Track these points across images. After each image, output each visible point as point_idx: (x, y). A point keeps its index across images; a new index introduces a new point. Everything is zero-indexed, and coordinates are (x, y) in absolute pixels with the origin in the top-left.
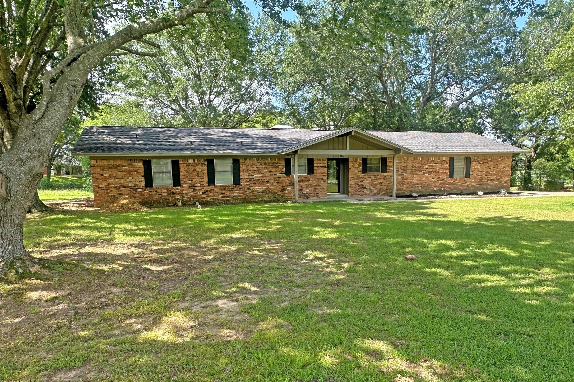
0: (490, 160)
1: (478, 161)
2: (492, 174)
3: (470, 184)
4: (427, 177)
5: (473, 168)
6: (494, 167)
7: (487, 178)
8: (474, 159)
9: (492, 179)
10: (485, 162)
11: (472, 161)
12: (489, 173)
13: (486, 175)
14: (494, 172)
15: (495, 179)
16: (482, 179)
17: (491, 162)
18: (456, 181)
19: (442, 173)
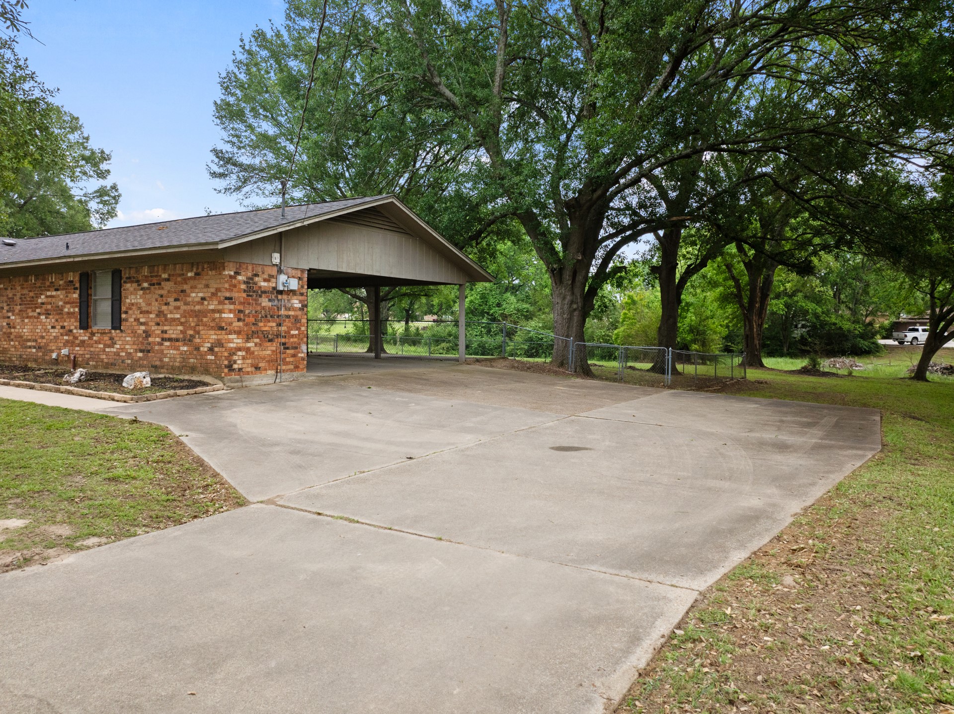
0: (166, 276)
1: (138, 282)
3: (122, 350)
4: (44, 324)
5: (128, 301)
6: (176, 300)
7: (159, 332)
8: (127, 275)
9: (173, 336)
10: (154, 285)
11: (125, 282)
12: (165, 316)
13: (158, 324)
14: (178, 316)
15: (181, 336)
16: (150, 336)
17: (167, 283)
18: (95, 338)
19: (68, 313)
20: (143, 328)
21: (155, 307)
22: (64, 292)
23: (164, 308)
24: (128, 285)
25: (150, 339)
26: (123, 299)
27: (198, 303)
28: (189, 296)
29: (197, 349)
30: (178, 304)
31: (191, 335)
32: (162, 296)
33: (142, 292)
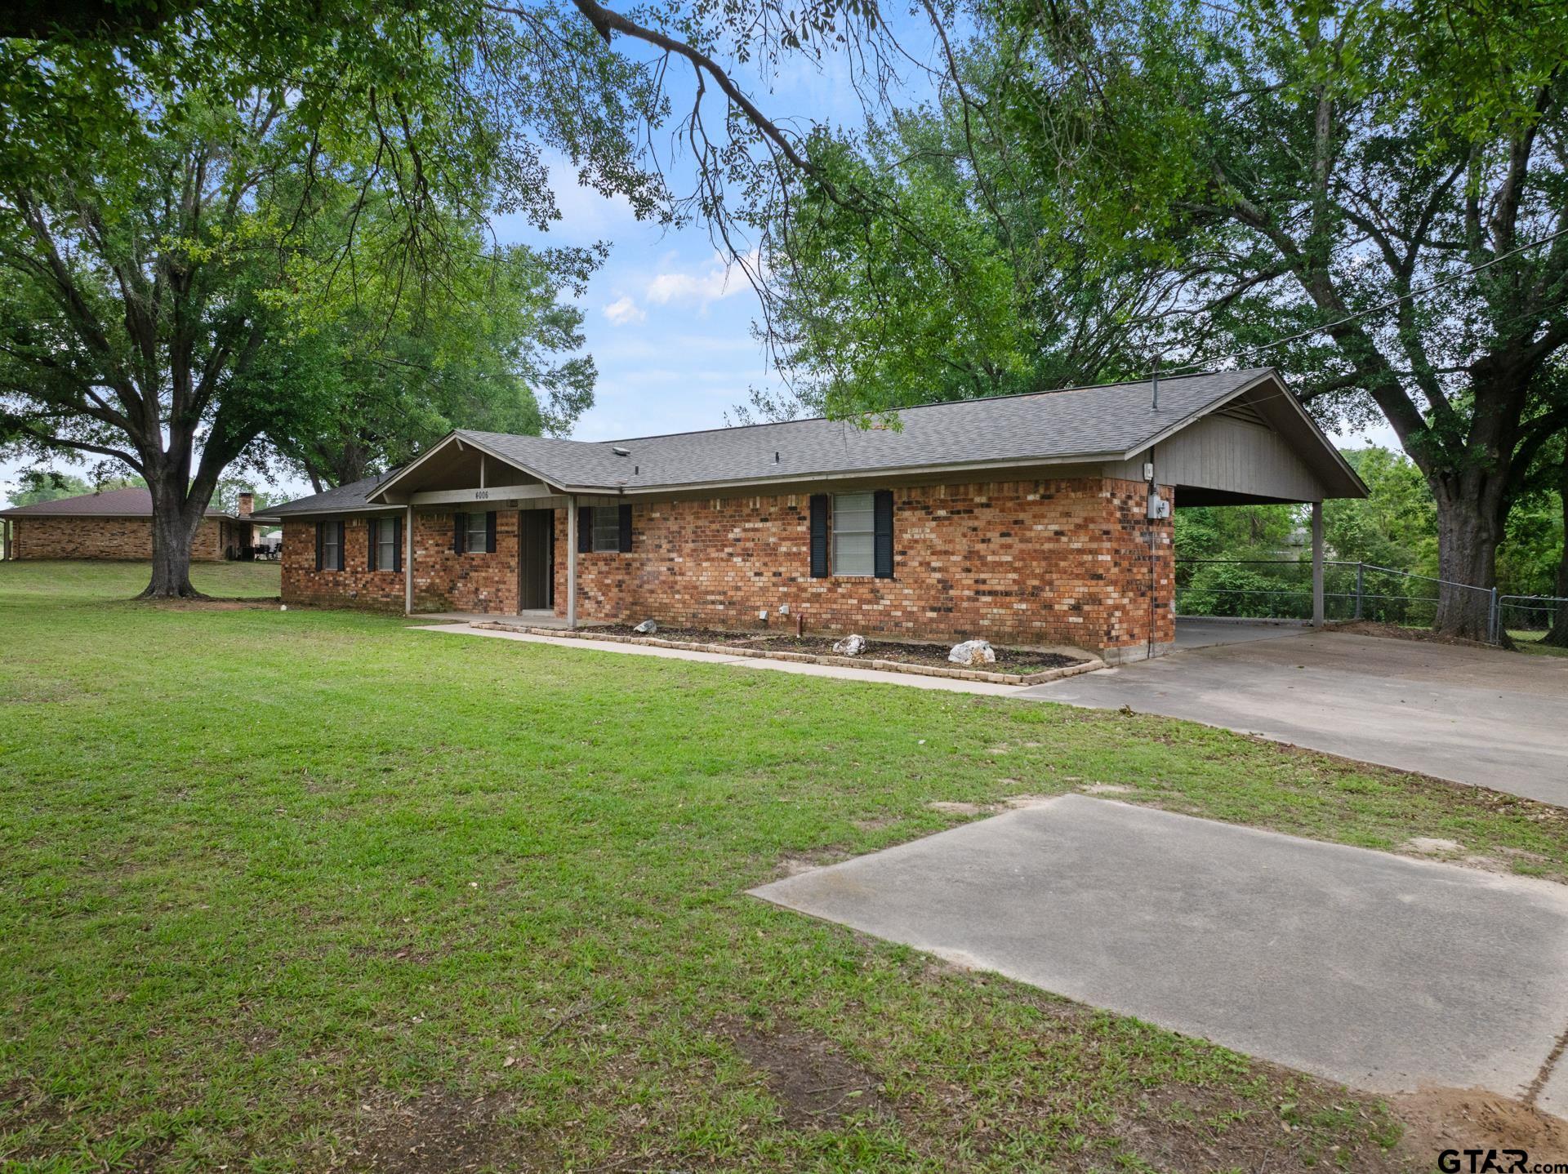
0: (984, 500)
1: (927, 509)
2: (1001, 564)
3: (896, 607)
4: (740, 570)
5: (906, 536)
6: (1003, 535)
7: (971, 582)
8: (905, 499)
9: (999, 588)
10: (958, 512)
11: (900, 509)
12: (982, 558)
13: (968, 570)
14: (1009, 559)
15: (1016, 588)
16: (951, 587)
17: (987, 511)
18: (840, 590)
19: (788, 554)
20: (938, 575)
21: (962, 545)
22: (779, 523)
23: (980, 547)
24: (907, 514)
25: (952, 593)
26: (896, 532)
27: (1049, 540)
28: (1031, 530)
29: (1049, 607)
30: (1008, 540)
31: (1034, 587)
32: (975, 529)
33: (934, 524)
